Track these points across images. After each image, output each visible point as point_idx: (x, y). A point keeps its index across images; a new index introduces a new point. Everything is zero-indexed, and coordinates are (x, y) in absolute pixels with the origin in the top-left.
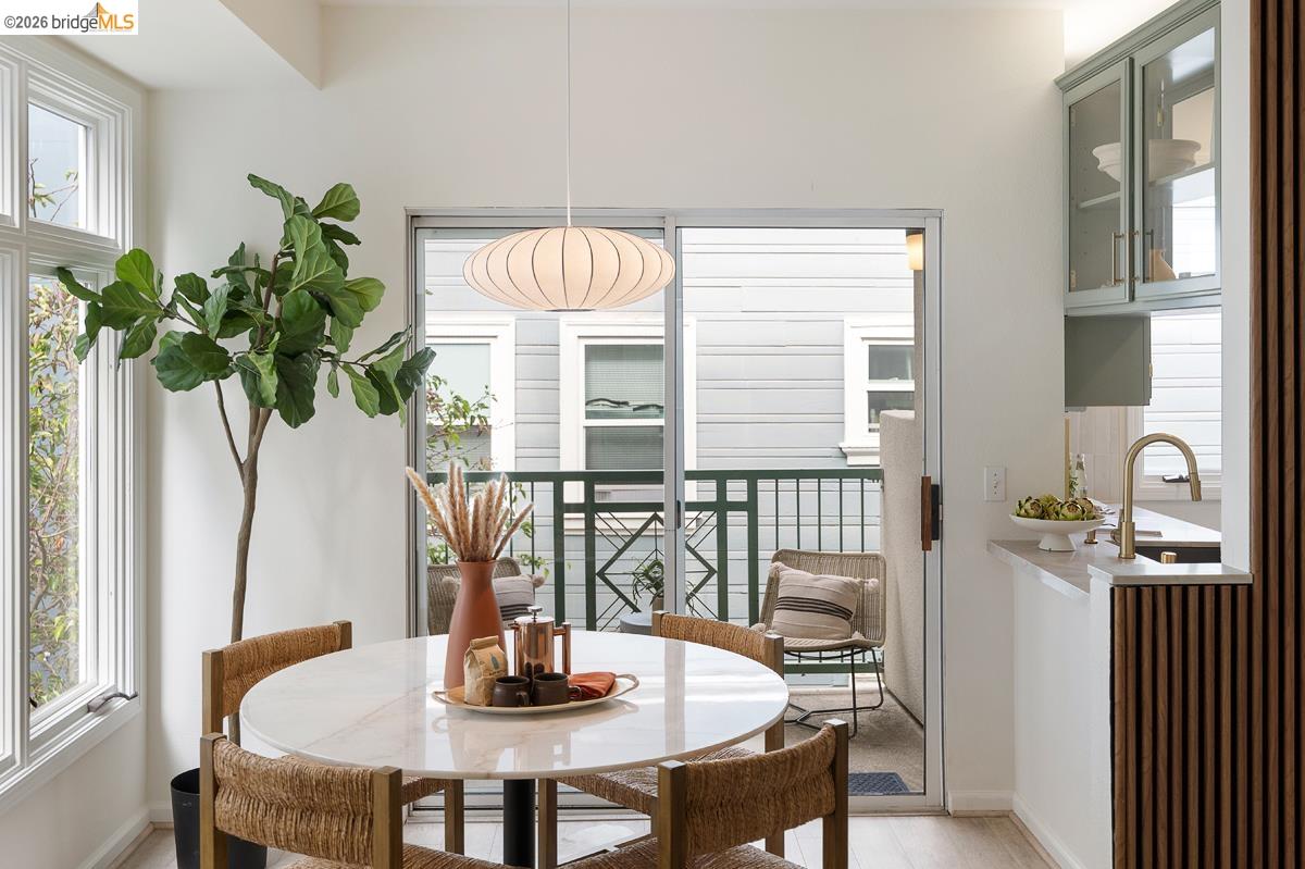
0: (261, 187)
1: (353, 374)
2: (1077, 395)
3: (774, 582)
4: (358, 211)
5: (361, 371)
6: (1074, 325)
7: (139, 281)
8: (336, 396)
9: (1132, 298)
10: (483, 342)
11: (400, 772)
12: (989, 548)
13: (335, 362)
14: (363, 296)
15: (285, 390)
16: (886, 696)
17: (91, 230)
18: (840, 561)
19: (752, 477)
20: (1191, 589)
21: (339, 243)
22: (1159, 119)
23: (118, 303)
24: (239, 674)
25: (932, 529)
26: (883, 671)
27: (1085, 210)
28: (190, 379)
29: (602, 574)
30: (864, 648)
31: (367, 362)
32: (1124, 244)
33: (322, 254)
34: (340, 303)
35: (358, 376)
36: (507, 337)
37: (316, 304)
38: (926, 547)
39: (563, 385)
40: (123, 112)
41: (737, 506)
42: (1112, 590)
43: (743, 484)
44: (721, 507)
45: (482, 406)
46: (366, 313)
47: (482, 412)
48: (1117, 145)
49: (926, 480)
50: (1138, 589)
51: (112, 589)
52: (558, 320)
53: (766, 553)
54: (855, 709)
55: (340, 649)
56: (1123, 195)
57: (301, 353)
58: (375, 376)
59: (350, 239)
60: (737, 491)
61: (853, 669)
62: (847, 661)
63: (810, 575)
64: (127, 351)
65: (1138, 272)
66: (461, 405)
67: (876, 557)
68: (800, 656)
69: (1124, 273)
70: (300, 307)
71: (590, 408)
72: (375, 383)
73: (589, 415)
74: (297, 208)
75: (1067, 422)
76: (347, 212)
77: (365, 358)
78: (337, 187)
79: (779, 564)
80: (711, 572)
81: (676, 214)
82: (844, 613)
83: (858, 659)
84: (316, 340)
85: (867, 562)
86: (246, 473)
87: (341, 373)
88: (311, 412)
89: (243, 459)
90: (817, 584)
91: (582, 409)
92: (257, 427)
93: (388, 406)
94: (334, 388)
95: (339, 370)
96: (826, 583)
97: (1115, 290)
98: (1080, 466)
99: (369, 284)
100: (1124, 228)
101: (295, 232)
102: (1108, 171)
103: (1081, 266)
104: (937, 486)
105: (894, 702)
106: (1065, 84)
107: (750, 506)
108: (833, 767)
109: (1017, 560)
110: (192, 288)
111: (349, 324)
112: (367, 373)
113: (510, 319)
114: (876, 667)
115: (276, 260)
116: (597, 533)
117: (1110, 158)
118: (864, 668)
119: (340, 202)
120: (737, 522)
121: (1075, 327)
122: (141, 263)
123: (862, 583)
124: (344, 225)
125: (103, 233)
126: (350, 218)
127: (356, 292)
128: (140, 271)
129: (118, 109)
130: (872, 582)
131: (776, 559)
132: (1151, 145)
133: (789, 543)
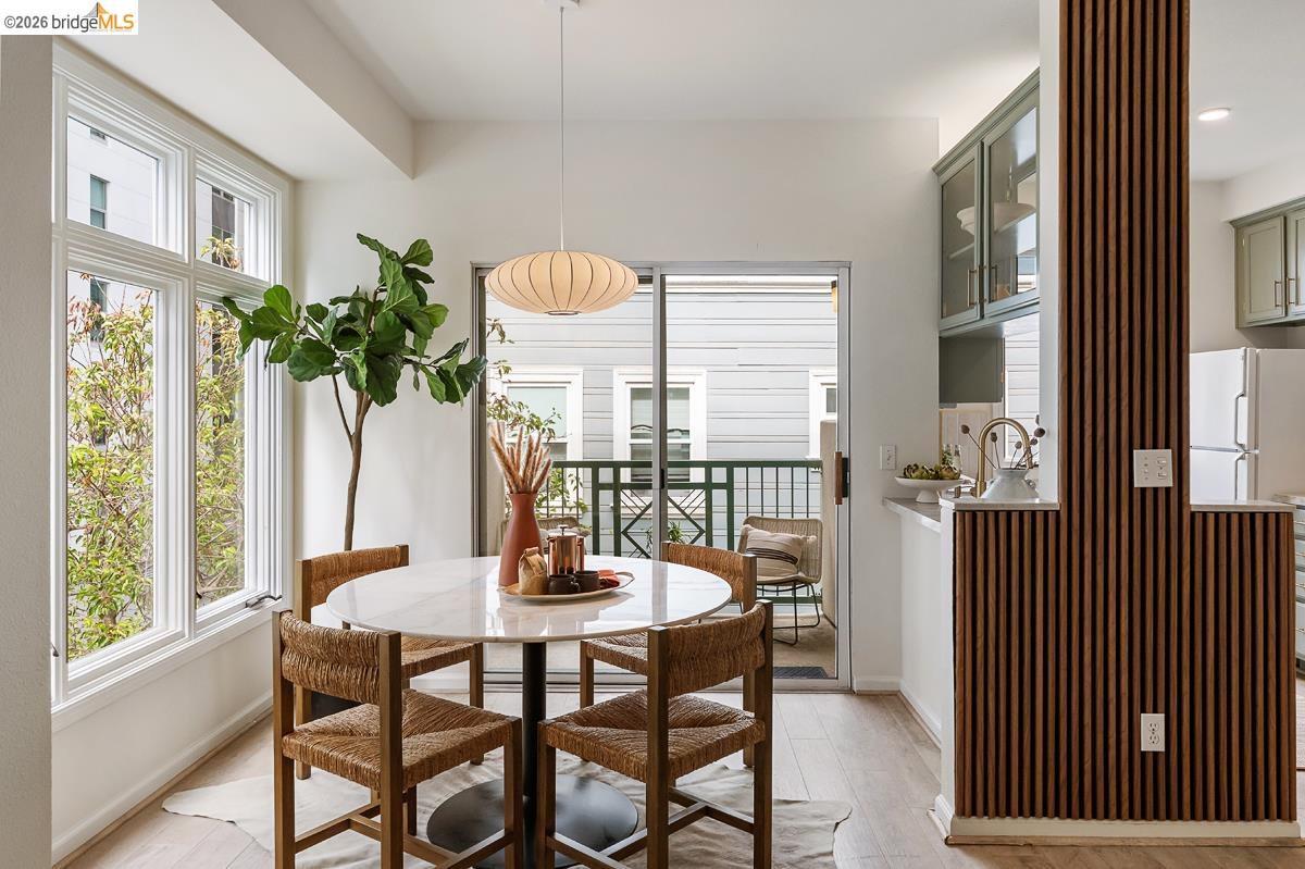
0: (367, 244)
1: (428, 373)
2: (950, 392)
3: (744, 538)
4: (432, 259)
5: (433, 371)
6: (945, 343)
7: (281, 307)
8: (418, 389)
9: (982, 317)
10: (562, 386)
11: (400, 634)
12: (884, 503)
13: (416, 366)
14: (434, 317)
15: (374, 379)
16: (823, 620)
17: (253, 275)
18: (792, 524)
19: (730, 466)
20: (1013, 513)
21: (420, 282)
22: (1008, 194)
23: (265, 322)
24: (324, 577)
25: (843, 490)
26: (821, 602)
27: (953, 259)
28: (310, 373)
29: (625, 532)
30: (807, 583)
31: (438, 365)
32: (976, 277)
33: (403, 286)
34: (418, 322)
35: (432, 374)
36: (578, 381)
37: (398, 321)
38: (839, 502)
39: (615, 415)
40: (275, 194)
41: (719, 486)
42: (955, 514)
43: (724, 470)
44: (708, 486)
45: (551, 422)
46: (435, 330)
47: (550, 426)
48: (972, 208)
49: (839, 454)
50: (974, 514)
51: (267, 524)
52: (612, 371)
53: (739, 519)
54: (796, 627)
55: (400, 566)
56: (976, 245)
57: (388, 354)
58: (443, 374)
59: (428, 280)
60: (719, 475)
61: (795, 600)
62: (789, 594)
63: (768, 533)
64: (272, 358)
65: (986, 296)
66: (535, 420)
67: (816, 521)
68: (763, 590)
69: (976, 299)
70: (387, 323)
71: (634, 431)
72: (442, 379)
73: (634, 436)
74: (388, 255)
75: (940, 414)
76: (424, 259)
77: (436, 362)
78: (418, 241)
79: (748, 526)
80: (701, 532)
81: (661, 265)
82: (793, 560)
83: (802, 593)
84: (398, 347)
85: (810, 525)
86: (354, 441)
87: (421, 374)
88: (394, 396)
89: (352, 431)
90: (773, 539)
91: (629, 432)
92: (362, 411)
93: (452, 396)
94: (417, 385)
95: (421, 372)
96: (779, 539)
97: (970, 311)
98: (957, 453)
99: (439, 308)
100: (976, 268)
101: (386, 272)
102: (966, 228)
103: (949, 299)
104: (846, 459)
105: (828, 623)
106: (939, 170)
107: (729, 486)
108: (763, 634)
109: (901, 509)
110: (318, 313)
111: (423, 337)
112: (438, 372)
113: (580, 370)
114: (816, 600)
115: (376, 293)
116: (622, 504)
117: (968, 218)
118: (804, 600)
119: (420, 252)
120: (719, 497)
121: (947, 344)
122: (280, 294)
123: (805, 539)
124: (422, 269)
125: (261, 277)
126: (427, 264)
127: (428, 314)
128: (282, 301)
129: (270, 191)
130: (812, 538)
131: (746, 522)
132: (997, 208)
133: (755, 512)
